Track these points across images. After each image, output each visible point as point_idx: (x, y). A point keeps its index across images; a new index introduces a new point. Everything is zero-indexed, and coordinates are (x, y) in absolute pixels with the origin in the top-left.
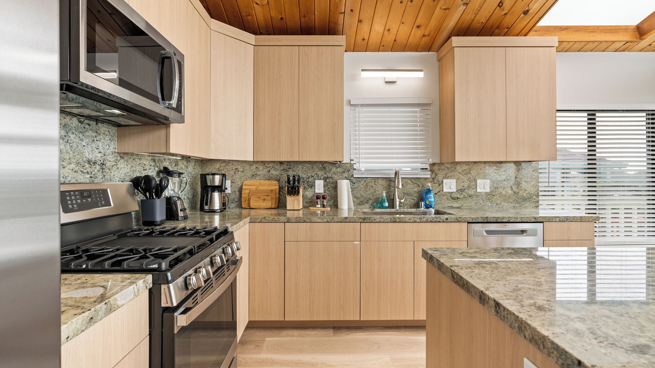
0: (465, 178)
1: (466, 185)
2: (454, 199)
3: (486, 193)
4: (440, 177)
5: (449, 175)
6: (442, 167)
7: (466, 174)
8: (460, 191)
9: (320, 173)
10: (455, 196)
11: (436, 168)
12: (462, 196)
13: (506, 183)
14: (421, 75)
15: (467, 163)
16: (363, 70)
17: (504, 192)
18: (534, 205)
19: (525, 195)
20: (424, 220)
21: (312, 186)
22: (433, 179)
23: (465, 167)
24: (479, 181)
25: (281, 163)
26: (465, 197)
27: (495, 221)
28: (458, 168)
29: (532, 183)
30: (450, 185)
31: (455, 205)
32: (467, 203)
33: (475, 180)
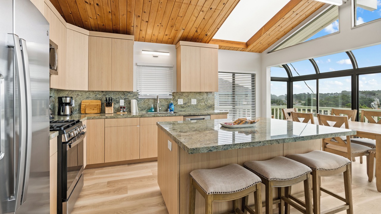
0: (186, 99)
1: (187, 101)
2: (182, 107)
3: (195, 105)
4: (176, 98)
5: (180, 97)
6: (178, 94)
7: (187, 97)
8: (185, 104)
9: (122, 97)
10: (183, 106)
11: (175, 94)
12: (185, 106)
13: (202, 100)
14: (168, 54)
15: (188, 92)
16: (143, 50)
17: (202, 104)
18: (212, 109)
19: (209, 105)
20: (166, 115)
21: (118, 102)
22: (174, 99)
23: (187, 94)
24: (192, 100)
25: (102, 92)
26: (186, 106)
27: (193, 115)
28: (184, 94)
29: (212, 101)
30: (181, 102)
31: (183, 110)
32: (187, 109)
33: (191, 99)
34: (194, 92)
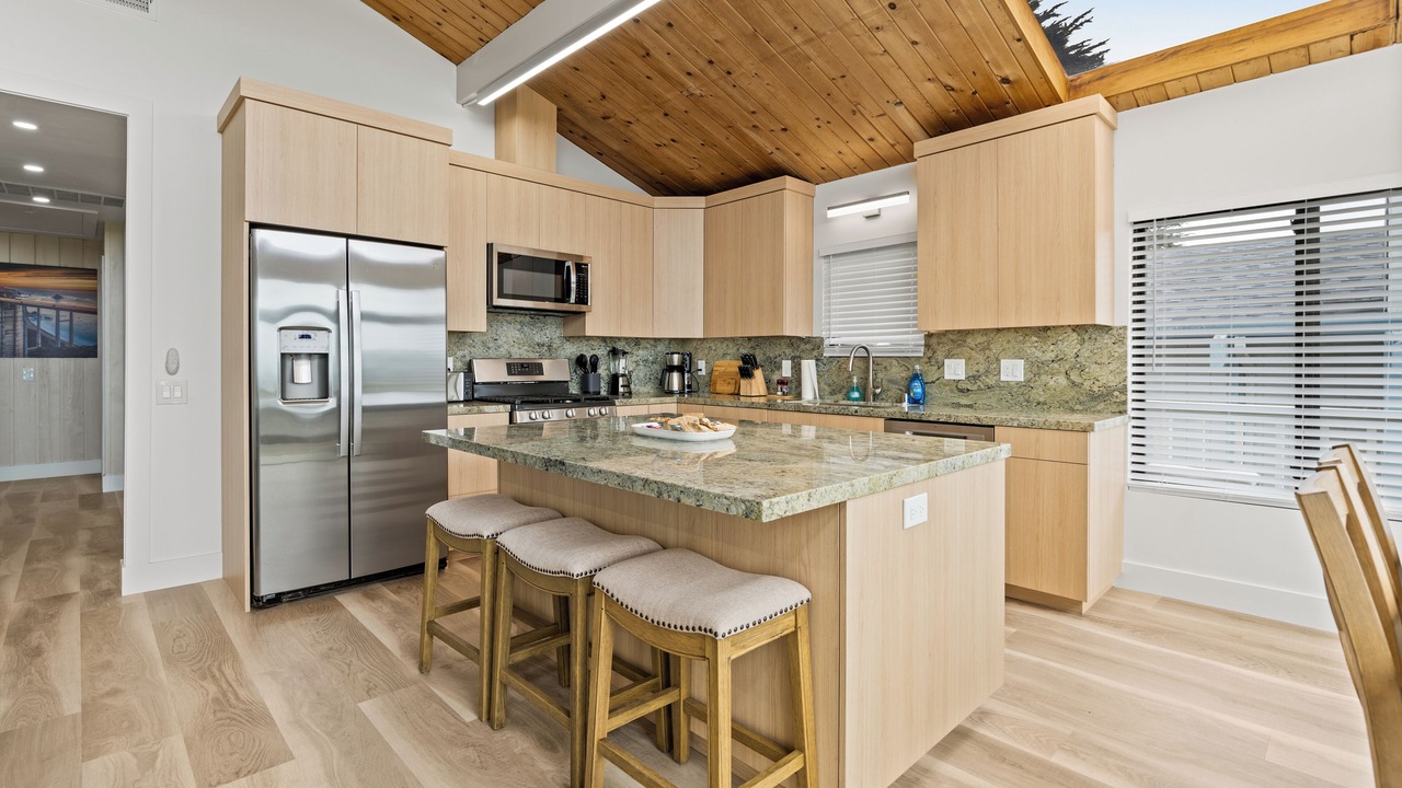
0: (980, 357)
1: (982, 369)
2: (961, 391)
3: (1017, 383)
4: (939, 355)
5: (955, 352)
6: (944, 339)
7: (984, 349)
8: (973, 378)
9: (788, 351)
10: (964, 386)
11: (934, 341)
12: (975, 388)
13: (1056, 365)
14: (905, 199)
15: (985, 332)
16: (829, 209)
17: (1052, 383)
18: (1115, 408)
19: (1095, 389)
21: (779, 367)
22: (929, 358)
23: (980, 339)
24: (1004, 363)
26: (979, 389)
28: (969, 340)
29: (1111, 367)
30: (955, 369)
31: (964, 401)
32: (982, 400)
33: (998, 360)
34: (1016, 330)
